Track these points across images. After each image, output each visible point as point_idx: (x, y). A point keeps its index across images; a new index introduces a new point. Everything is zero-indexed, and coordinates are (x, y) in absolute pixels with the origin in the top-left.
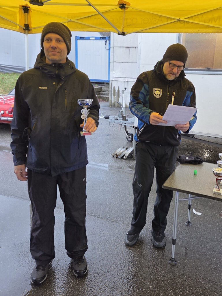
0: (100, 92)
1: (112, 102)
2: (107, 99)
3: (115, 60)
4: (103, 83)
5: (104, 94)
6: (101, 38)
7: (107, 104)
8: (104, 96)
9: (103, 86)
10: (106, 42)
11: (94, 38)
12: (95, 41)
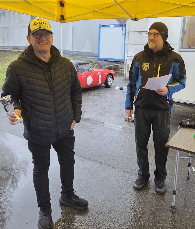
0: (117, 68)
1: (126, 77)
2: (122, 75)
3: (130, 42)
4: (120, 62)
5: (120, 71)
6: (118, 25)
7: (122, 78)
8: (120, 72)
9: (120, 64)
10: (123, 28)
11: (113, 26)
12: (114, 28)
